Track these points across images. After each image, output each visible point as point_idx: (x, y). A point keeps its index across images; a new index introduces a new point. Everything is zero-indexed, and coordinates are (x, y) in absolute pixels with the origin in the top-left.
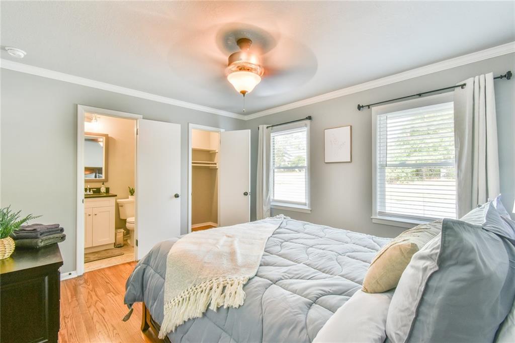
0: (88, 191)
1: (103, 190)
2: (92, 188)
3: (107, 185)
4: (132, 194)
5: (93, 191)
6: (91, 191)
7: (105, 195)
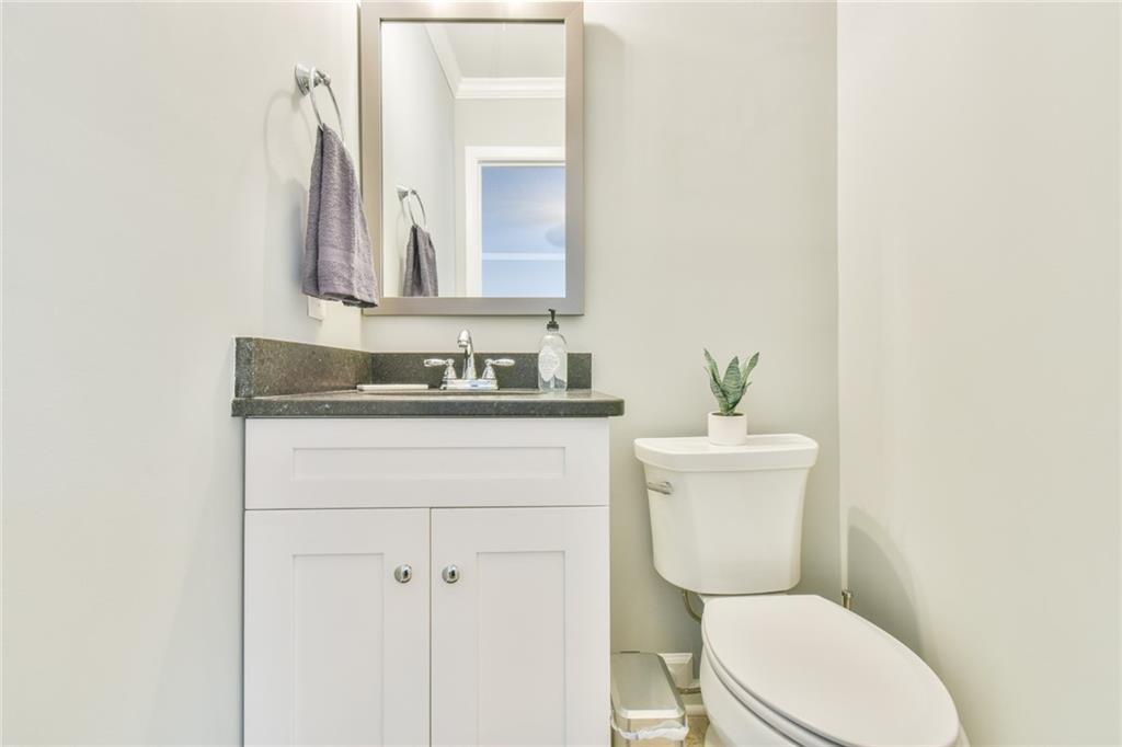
0: (471, 370)
1: (552, 367)
2: (495, 356)
3: (576, 338)
4: (730, 409)
5: (497, 369)
6: (490, 372)
7: (563, 396)
